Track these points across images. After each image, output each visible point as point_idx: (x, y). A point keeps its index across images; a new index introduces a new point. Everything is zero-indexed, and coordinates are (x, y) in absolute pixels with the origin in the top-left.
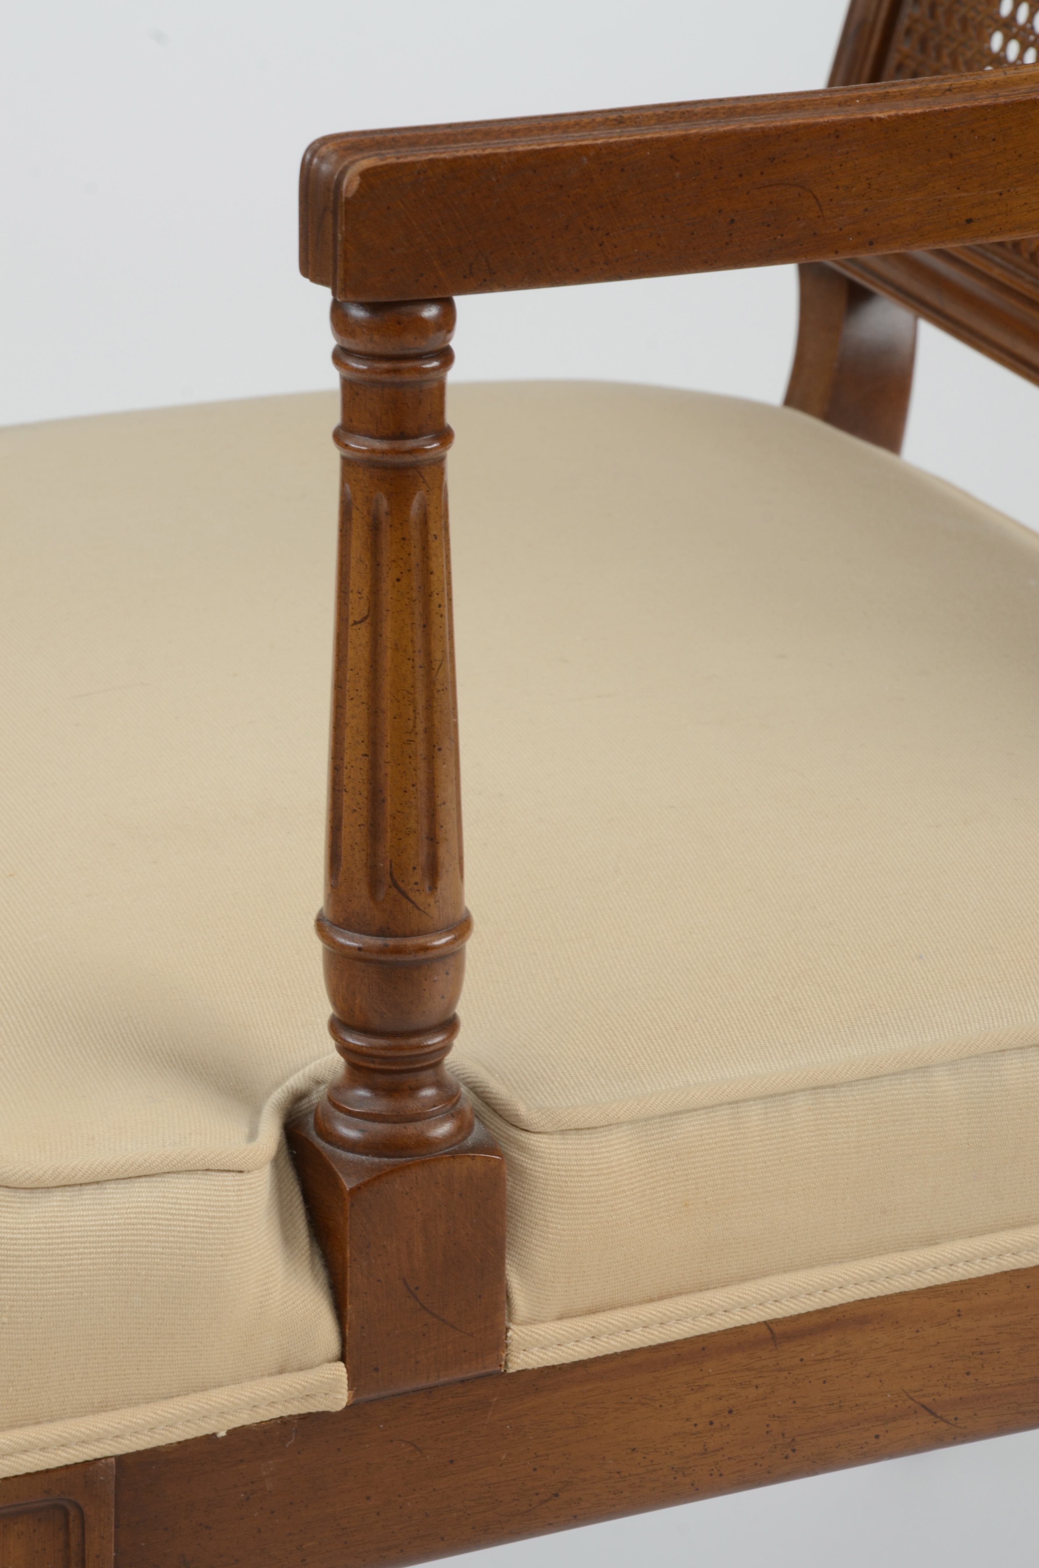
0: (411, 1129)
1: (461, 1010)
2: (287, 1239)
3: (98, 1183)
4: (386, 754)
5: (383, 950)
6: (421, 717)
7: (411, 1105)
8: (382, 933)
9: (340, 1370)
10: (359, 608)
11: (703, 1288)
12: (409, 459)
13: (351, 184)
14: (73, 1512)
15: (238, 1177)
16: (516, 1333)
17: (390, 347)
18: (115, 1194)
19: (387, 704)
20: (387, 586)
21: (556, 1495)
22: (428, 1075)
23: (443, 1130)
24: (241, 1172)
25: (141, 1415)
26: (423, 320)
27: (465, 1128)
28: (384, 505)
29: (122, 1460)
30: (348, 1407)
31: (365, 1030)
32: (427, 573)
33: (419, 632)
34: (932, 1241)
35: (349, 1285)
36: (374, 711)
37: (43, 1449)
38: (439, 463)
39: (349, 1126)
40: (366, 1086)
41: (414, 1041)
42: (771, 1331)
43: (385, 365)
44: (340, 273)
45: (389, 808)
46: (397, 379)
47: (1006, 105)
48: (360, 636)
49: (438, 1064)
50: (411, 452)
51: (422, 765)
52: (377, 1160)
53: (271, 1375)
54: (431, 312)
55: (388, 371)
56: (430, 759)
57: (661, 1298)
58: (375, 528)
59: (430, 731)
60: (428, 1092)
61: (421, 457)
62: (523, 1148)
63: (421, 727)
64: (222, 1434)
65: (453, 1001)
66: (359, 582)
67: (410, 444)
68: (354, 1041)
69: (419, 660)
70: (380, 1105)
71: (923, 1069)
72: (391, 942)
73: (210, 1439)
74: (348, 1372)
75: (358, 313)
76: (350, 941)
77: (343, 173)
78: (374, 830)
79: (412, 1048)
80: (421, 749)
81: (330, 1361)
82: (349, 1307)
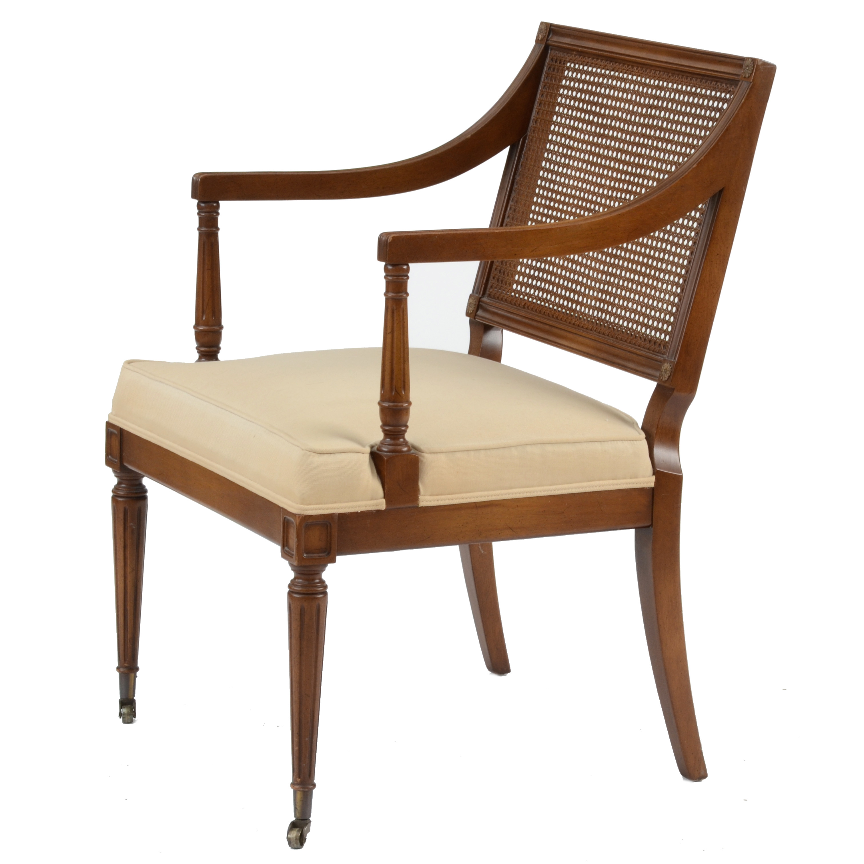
0: (399, 447)
1: (408, 424)
2: (372, 472)
3: (334, 453)
4: (395, 362)
5: (393, 406)
6: (402, 354)
7: (398, 442)
8: (393, 402)
9: (384, 501)
10: (389, 330)
11: (461, 493)
12: (401, 297)
13: (390, 240)
14: (329, 525)
15: (363, 454)
16: (420, 497)
17: (397, 274)
18: (338, 456)
19: (395, 351)
20: (395, 325)
21: (429, 537)
22: (402, 436)
23: (405, 449)
24: (363, 453)
25: (343, 505)
26: (404, 269)
27: (409, 450)
28: (395, 307)
29: (339, 514)
30: (385, 510)
31: (389, 425)
32: (404, 322)
33: (402, 335)
34: (511, 488)
35: (386, 481)
36: (392, 352)
37: (323, 509)
38: (406, 300)
39: (385, 448)
40: (389, 439)
41: (399, 428)
42: (476, 505)
43: (395, 278)
44: (388, 258)
45: (395, 374)
46: (398, 280)
47: (522, 231)
48: (389, 336)
49: (404, 434)
50: (401, 296)
51: (402, 365)
52: (392, 454)
53: (369, 500)
54: (405, 267)
55: (397, 279)
56: (404, 364)
57: (452, 494)
58: (393, 313)
59: (404, 357)
60: (402, 440)
61: (403, 297)
62: (422, 456)
63: (402, 356)
64: (359, 512)
65: (407, 422)
66: (389, 324)
67: (400, 294)
68: (387, 428)
69: (402, 342)
70: (392, 442)
71: (509, 447)
72: (396, 404)
73: (357, 513)
74: (386, 501)
75: (390, 267)
76: (386, 404)
77: (388, 238)
78: (392, 379)
79: (399, 429)
80: (402, 361)
81: (381, 498)
82: (386, 486)
